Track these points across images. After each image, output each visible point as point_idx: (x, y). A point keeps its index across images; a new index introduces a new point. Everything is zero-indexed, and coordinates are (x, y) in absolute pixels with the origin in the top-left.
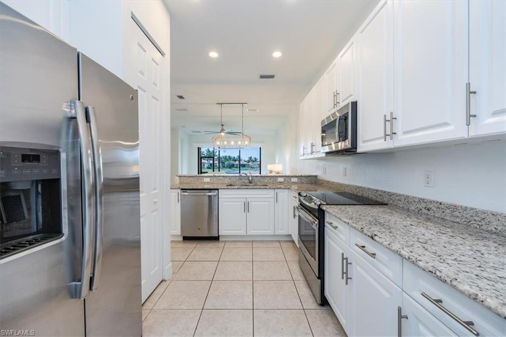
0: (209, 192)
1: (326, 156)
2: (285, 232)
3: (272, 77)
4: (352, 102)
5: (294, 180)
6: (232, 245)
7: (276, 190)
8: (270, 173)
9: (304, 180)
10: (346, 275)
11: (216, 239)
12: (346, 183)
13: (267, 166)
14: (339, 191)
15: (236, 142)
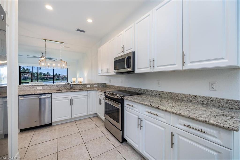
0: (40, 96)
1: (116, 74)
2: (93, 112)
3: (84, 32)
4: (133, 52)
5: (95, 86)
6: (63, 126)
7: (89, 92)
8: (74, 82)
9: (100, 85)
10: (140, 125)
11: (50, 125)
12: (122, 86)
13: (72, 79)
14: (118, 90)
15: (51, 64)
